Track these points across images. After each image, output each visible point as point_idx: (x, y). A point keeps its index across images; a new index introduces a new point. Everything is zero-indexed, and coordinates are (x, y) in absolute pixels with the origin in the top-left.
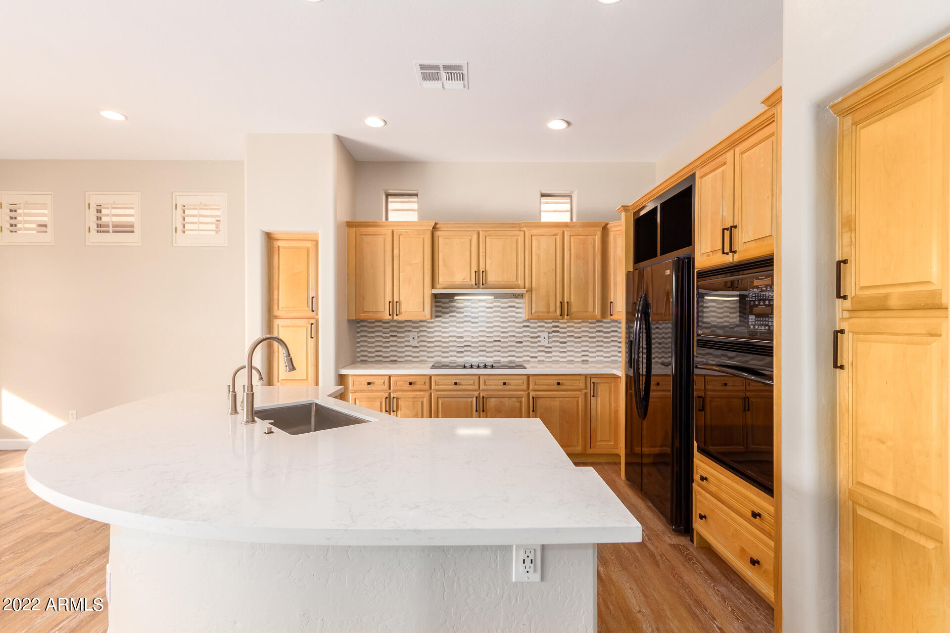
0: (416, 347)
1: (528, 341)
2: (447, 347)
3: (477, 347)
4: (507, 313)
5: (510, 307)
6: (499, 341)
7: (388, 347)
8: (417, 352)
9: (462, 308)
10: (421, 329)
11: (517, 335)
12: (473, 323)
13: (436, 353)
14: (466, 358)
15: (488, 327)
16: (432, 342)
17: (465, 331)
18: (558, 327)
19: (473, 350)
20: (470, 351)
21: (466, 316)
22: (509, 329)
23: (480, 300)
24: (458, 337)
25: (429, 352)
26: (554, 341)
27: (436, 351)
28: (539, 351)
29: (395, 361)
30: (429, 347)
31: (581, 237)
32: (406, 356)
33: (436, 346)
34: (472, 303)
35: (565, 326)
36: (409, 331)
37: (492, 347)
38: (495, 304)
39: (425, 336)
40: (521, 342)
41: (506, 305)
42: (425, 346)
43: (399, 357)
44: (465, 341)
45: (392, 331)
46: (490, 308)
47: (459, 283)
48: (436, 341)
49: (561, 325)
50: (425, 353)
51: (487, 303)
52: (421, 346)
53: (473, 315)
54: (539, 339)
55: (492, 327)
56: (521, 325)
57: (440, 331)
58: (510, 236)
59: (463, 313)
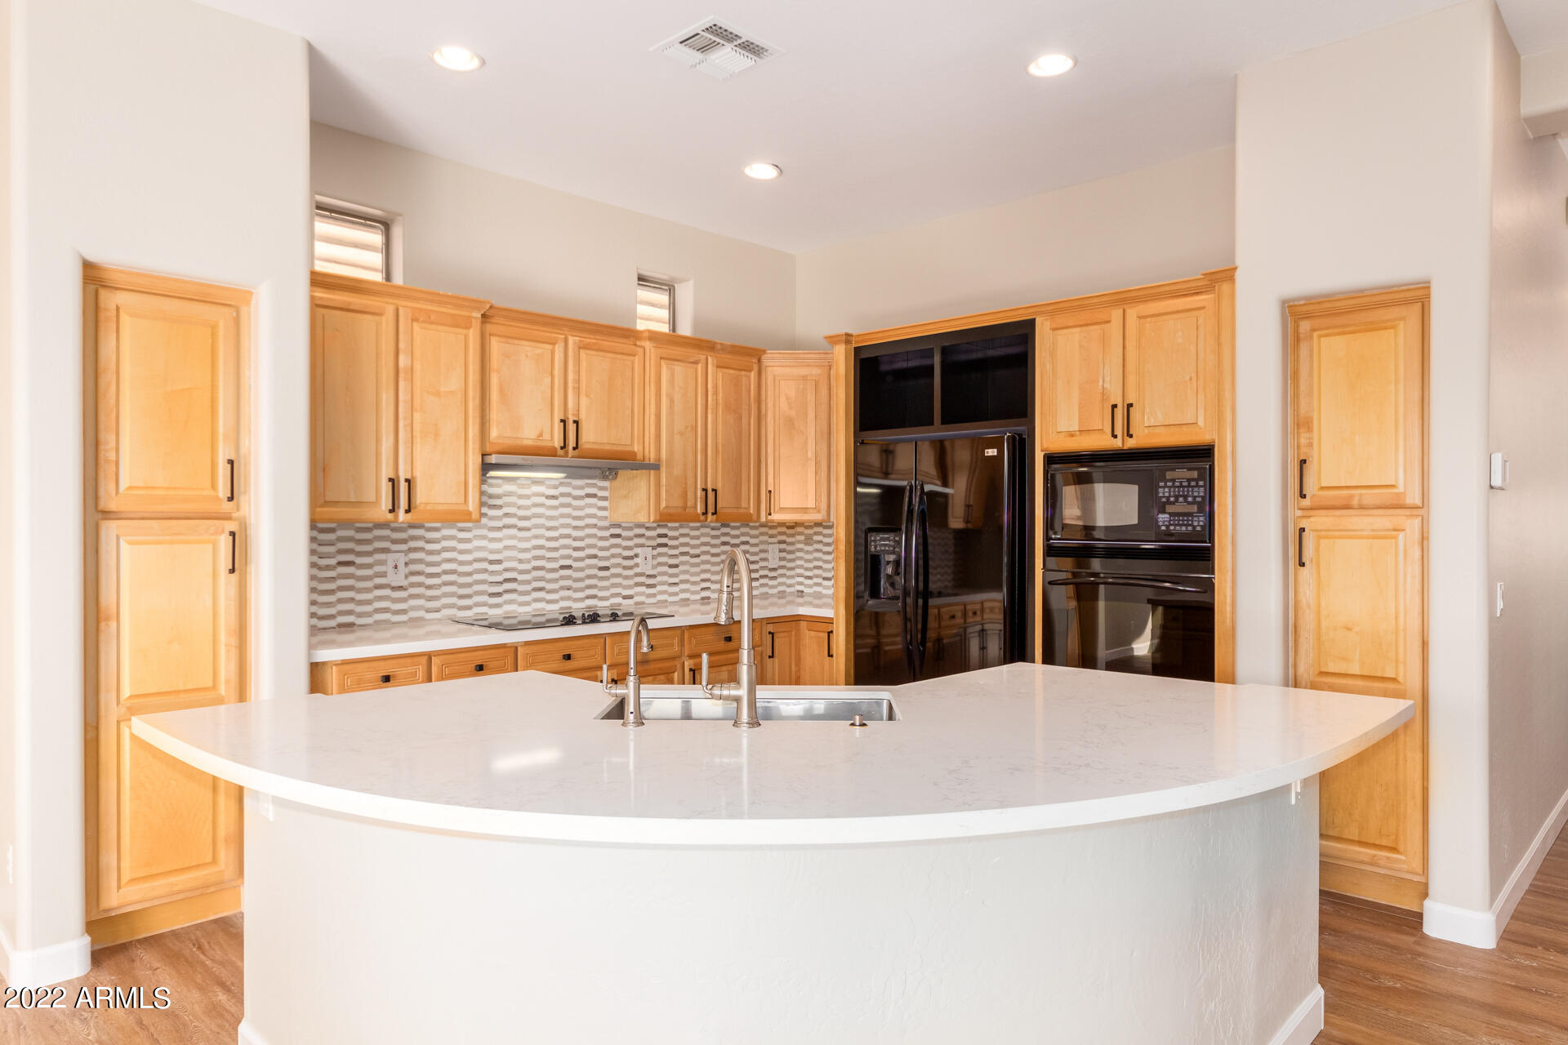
0: (401, 588)
1: (618, 565)
2: (469, 585)
3: (528, 582)
4: (581, 508)
5: (589, 496)
6: (569, 567)
7: (331, 592)
8: (404, 600)
9: (499, 497)
10: (412, 544)
11: (601, 554)
12: (520, 529)
13: (445, 601)
14: (508, 608)
15: (549, 539)
16: (437, 575)
17: (506, 548)
18: (665, 536)
19: (521, 588)
20: (514, 591)
21: (506, 515)
22: (588, 541)
23: (536, 482)
24: (491, 562)
25: (430, 599)
26: (660, 564)
27: (446, 595)
28: (637, 584)
29: (350, 626)
30: (429, 587)
31: (732, 372)
32: (377, 611)
33: (445, 584)
34: (522, 486)
35: (676, 533)
36: (386, 551)
37: (556, 580)
38: (563, 489)
39: (420, 561)
40: (607, 568)
41: (582, 493)
42: (420, 585)
43: (360, 615)
44: (506, 570)
45: (341, 552)
46: (554, 497)
47: (530, 443)
48: (446, 572)
49: (671, 533)
50: (421, 602)
51: (549, 487)
52: (413, 585)
53: (521, 513)
54: (636, 560)
55: (556, 539)
56: (607, 534)
57: (453, 549)
58: (622, 354)
59: (500, 507)
